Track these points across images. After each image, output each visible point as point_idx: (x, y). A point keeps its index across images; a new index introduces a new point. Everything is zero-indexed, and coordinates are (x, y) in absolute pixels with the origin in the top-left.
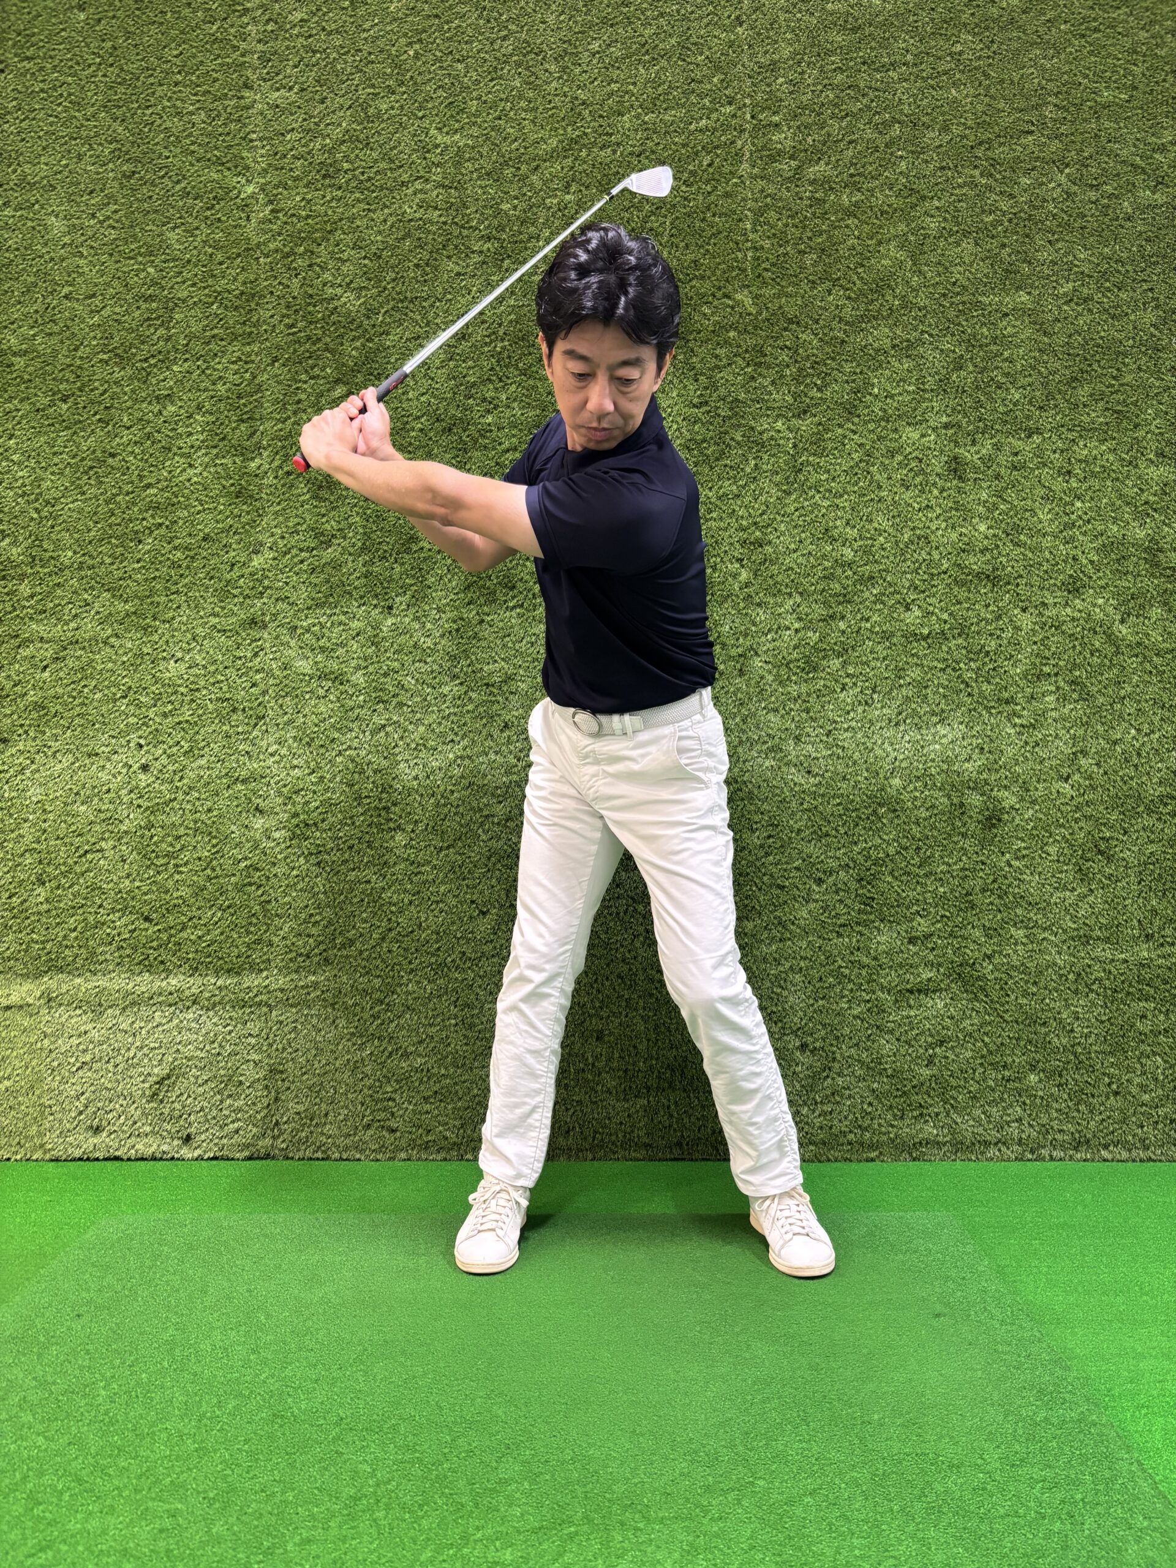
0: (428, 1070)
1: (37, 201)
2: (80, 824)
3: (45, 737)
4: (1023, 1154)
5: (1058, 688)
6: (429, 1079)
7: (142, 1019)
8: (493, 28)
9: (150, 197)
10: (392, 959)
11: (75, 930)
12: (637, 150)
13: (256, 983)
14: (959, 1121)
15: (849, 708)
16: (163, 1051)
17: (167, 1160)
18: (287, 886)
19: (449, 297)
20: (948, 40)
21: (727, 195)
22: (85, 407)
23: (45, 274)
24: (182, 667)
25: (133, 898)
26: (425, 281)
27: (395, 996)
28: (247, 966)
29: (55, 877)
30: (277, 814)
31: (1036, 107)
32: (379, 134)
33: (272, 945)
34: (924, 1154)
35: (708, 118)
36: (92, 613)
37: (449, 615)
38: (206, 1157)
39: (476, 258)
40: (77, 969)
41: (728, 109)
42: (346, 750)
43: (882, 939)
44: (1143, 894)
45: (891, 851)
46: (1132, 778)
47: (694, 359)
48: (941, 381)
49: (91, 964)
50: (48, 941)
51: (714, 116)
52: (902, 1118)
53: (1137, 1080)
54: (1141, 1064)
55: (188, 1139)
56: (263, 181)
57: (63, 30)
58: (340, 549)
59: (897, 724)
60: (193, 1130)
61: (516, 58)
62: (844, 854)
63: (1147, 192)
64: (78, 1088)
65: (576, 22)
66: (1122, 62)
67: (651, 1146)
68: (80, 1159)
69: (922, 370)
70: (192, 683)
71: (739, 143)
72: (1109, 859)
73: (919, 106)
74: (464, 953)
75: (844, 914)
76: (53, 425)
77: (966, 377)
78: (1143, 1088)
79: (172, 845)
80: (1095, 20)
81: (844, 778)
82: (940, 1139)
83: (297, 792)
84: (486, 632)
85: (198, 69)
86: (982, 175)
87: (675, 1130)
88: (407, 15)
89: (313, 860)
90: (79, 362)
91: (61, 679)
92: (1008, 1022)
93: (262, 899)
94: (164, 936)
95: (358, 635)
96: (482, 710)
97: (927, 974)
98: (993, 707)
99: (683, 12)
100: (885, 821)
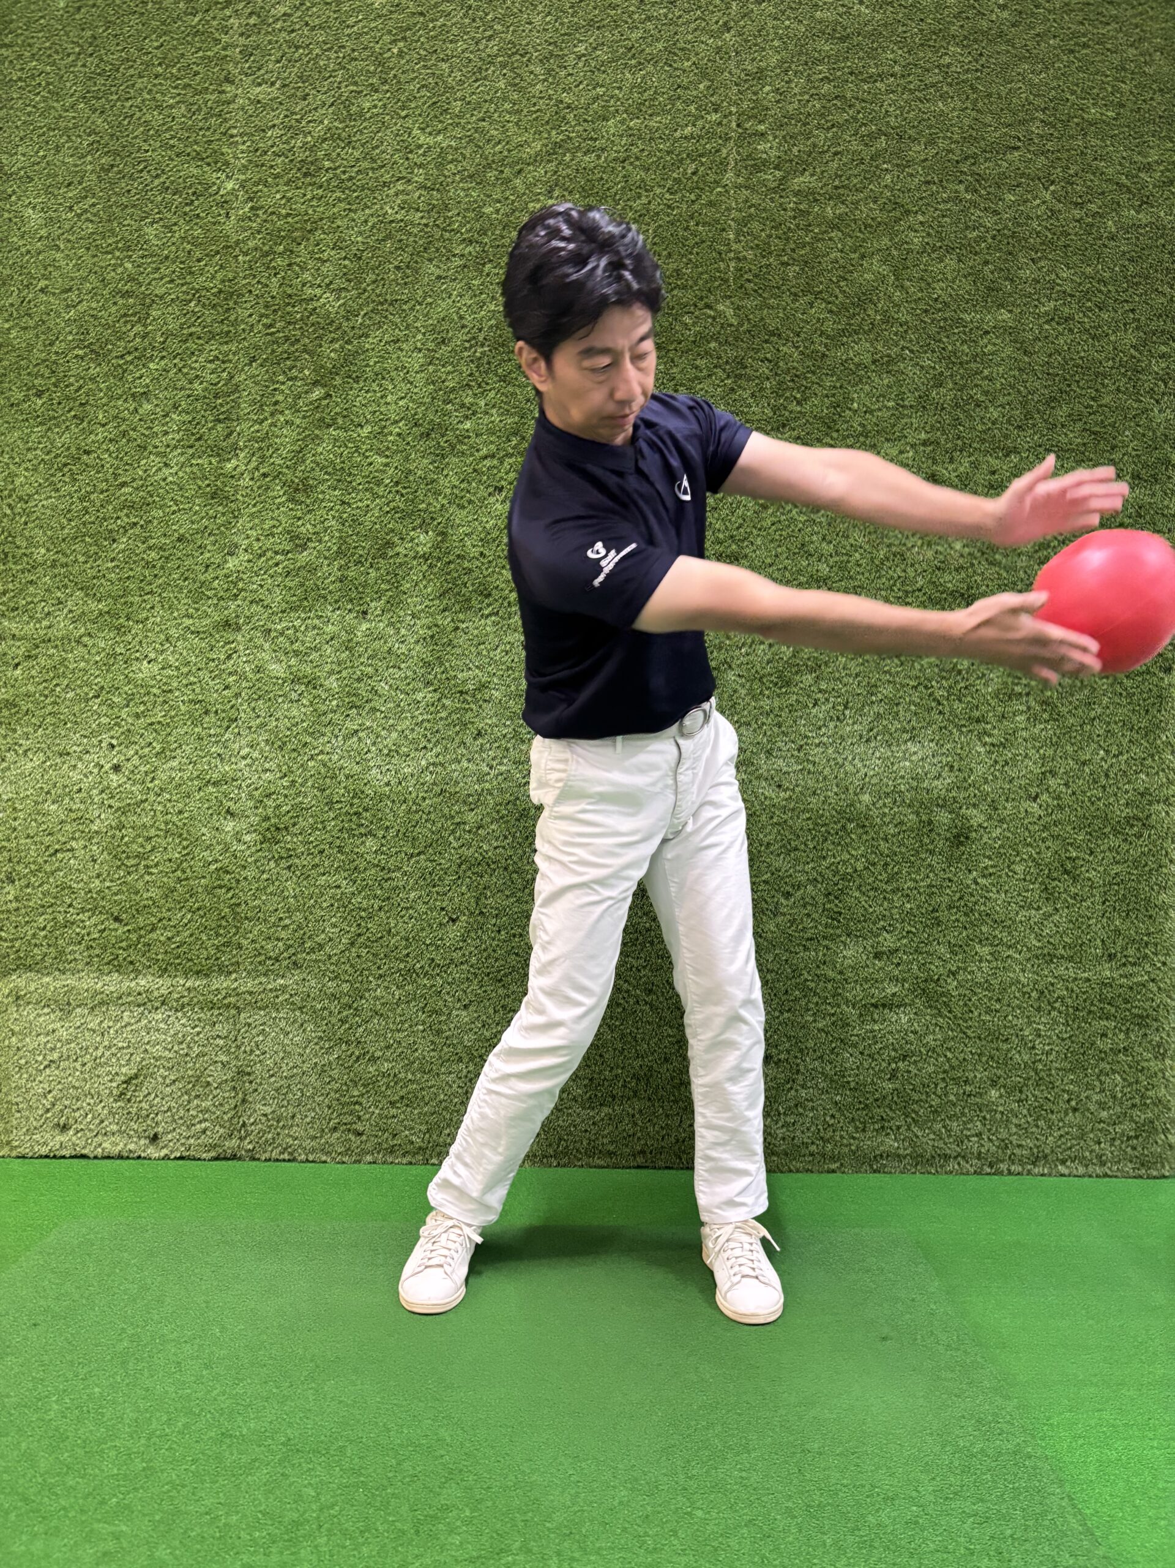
0: (395, 1075)
1: (14, 192)
2: (51, 822)
3: (16, 735)
4: (982, 1169)
5: (1029, 708)
6: (396, 1083)
7: (110, 1019)
8: (478, 28)
9: (129, 191)
10: (361, 964)
11: (44, 928)
12: (622, 155)
13: (225, 985)
14: (920, 1134)
15: (820, 723)
16: (131, 1050)
17: (133, 1158)
18: (257, 889)
19: (429, 300)
20: (937, 52)
21: (711, 204)
22: (59, 403)
23: (21, 267)
24: (156, 668)
25: (103, 898)
26: (406, 284)
27: (364, 1001)
28: (216, 968)
29: (25, 876)
30: (247, 817)
31: (1022, 122)
32: (362, 133)
33: (241, 948)
34: (885, 1166)
35: (694, 125)
36: (65, 611)
37: (424, 621)
38: (172, 1157)
39: (458, 262)
40: (46, 968)
41: (714, 117)
42: (318, 755)
43: (848, 953)
44: (1107, 914)
45: (860, 866)
46: (1099, 799)
47: (675, 370)
48: (920, 397)
49: (60, 963)
50: (16, 939)
51: (700, 123)
52: (864, 1130)
53: (1095, 1097)
54: (1101, 1081)
55: (155, 1138)
56: (242, 177)
57: (41, 17)
58: (315, 553)
59: (868, 741)
60: (160, 1129)
61: (501, 59)
62: (813, 868)
63: (1132, 212)
64: (46, 1086)
65: (562, 24)
66: (1109, 79)
67: (614, 1153)
68: (47, 1157)
69: (902, 386)
70: (166, 683)
71: (724, 151)
72: (1075, 879)
73: (905, 119)
74: (433, 960)
75: (811, 928)
76: (27, 420)
77: (945, 395)
78: (1102, 1105)
79: (142, 846)
80: (1084, 35)
81: (814, 793)
82: (901, 1152)
83: (268, 796)
84: (461, 640)
85: (179, 62)
86: (967, 191)
87: (639, 1138)
88: (391, 12)
89: (284, 864)
90: (54, 357)
91: (33, 677)
92: (970, 1038)
93: (233, 901)
94: (134, 937)
95: (332, 639)
96: (454, 717)
97: (892, 989)
98: (964, 726)
99: (670, 16)
100: (853, 836)
